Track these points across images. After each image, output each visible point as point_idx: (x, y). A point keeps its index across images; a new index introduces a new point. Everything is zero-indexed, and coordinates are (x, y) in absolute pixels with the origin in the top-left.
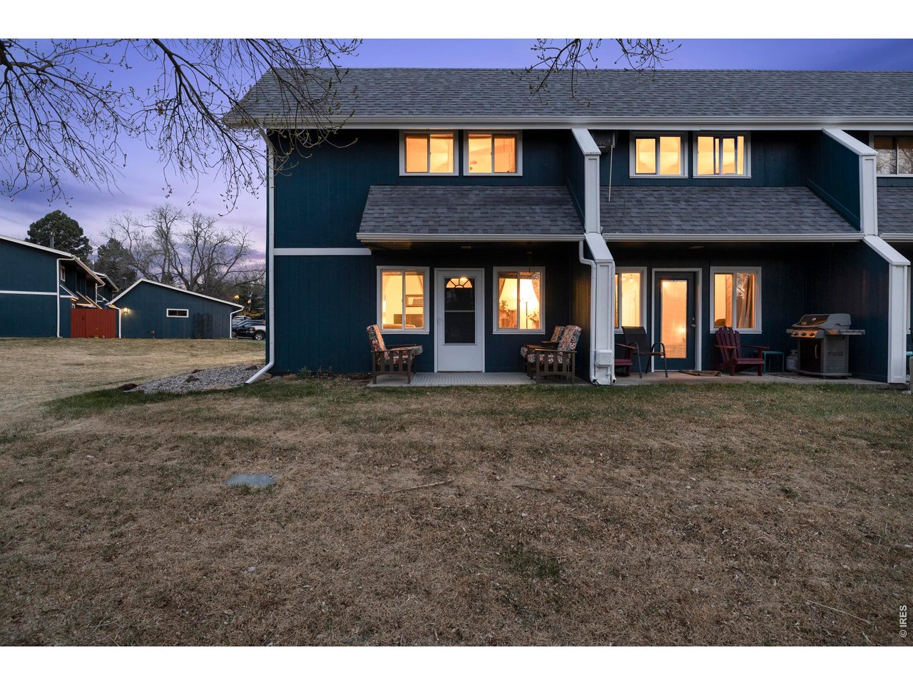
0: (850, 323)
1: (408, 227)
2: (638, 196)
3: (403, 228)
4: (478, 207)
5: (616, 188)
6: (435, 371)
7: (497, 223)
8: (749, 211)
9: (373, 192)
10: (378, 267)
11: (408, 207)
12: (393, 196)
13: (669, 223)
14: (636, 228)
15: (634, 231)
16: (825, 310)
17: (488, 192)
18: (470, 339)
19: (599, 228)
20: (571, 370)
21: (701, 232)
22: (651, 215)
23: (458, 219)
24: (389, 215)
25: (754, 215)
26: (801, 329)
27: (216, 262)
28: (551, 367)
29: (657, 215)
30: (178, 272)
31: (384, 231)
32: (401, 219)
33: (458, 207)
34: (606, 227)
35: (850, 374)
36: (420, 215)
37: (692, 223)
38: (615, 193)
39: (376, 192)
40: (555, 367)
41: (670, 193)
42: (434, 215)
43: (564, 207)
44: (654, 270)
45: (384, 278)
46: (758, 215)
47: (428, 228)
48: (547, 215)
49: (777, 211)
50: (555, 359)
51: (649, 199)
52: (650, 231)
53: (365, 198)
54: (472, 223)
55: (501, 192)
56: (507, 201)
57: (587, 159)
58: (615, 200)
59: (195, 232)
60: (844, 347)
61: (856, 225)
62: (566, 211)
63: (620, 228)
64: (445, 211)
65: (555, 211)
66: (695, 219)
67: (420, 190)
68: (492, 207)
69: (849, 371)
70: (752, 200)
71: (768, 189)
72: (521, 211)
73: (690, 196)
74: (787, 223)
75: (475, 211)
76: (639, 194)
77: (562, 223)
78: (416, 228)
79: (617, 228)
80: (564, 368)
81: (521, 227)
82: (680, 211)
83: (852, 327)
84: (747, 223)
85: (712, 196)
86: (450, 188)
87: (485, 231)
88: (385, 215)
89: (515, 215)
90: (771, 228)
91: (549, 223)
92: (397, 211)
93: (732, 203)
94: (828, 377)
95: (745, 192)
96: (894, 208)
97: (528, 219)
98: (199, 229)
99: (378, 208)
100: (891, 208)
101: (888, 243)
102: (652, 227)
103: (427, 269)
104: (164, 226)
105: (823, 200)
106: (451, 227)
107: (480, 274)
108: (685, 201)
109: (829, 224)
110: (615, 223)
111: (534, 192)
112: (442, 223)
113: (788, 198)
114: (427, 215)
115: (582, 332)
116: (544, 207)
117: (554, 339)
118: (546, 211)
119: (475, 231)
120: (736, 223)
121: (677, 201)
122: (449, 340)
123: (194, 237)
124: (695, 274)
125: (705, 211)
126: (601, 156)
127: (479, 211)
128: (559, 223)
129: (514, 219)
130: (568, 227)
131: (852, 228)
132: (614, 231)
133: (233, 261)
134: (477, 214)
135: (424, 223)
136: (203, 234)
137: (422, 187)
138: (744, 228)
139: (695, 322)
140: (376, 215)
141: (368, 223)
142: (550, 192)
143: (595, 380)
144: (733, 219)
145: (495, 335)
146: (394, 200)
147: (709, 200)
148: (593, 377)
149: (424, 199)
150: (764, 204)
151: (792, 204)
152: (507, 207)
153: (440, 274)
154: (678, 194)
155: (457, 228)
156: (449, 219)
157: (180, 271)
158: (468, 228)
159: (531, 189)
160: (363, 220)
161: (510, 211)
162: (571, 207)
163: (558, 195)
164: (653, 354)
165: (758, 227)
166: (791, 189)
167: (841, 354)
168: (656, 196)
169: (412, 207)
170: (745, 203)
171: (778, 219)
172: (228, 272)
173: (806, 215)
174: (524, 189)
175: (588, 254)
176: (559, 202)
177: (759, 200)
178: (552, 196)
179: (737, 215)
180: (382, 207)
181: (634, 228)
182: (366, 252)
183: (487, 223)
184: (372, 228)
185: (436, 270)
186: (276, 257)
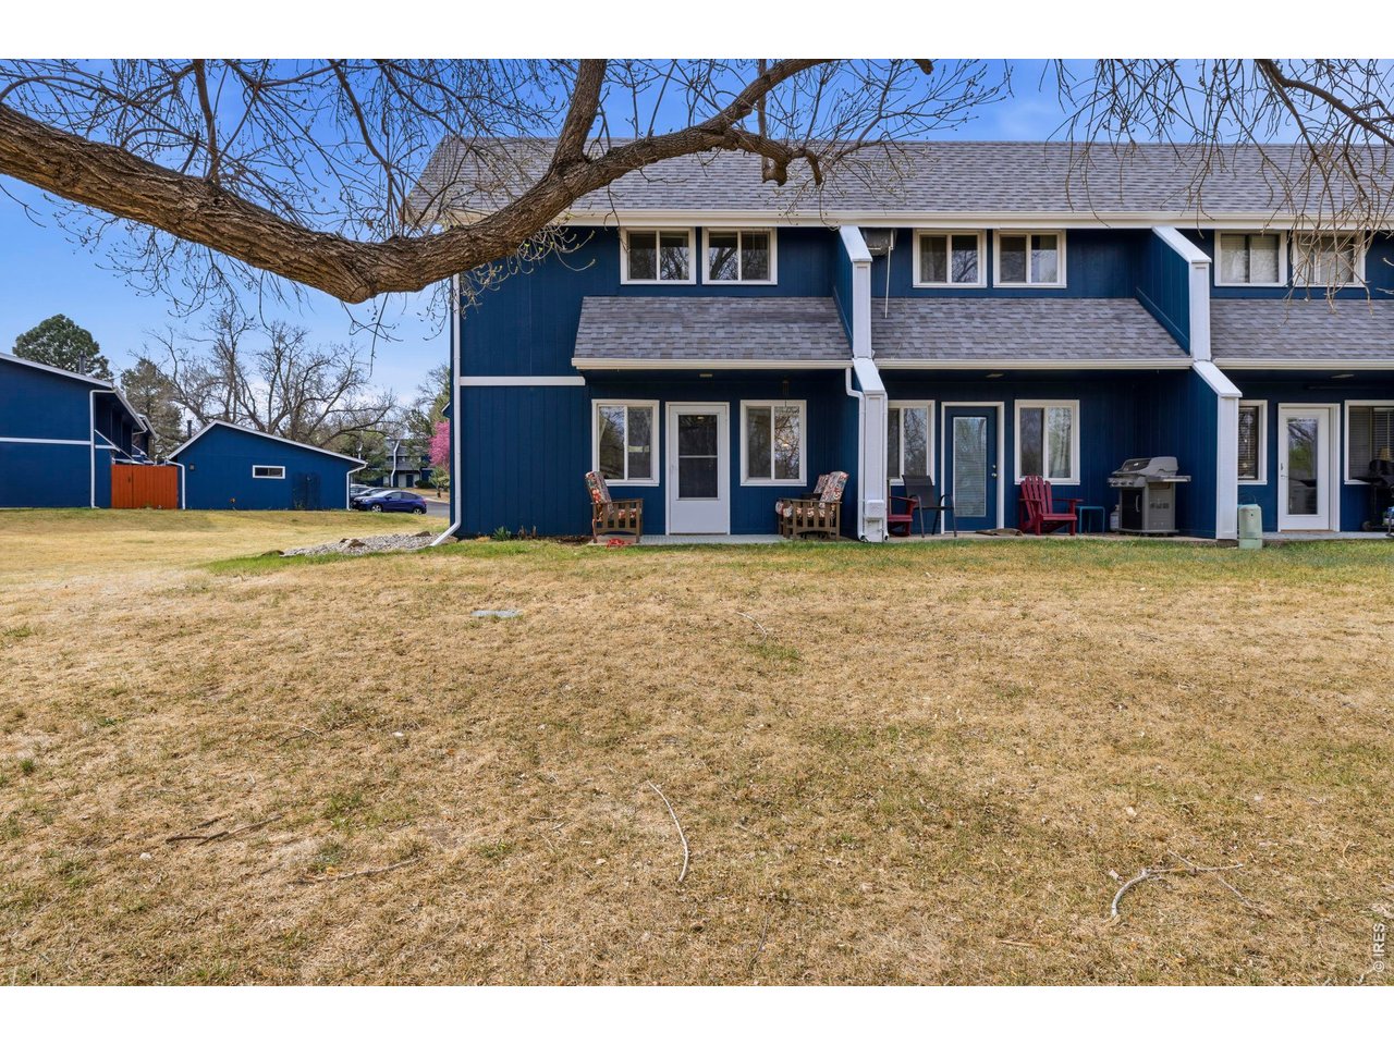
0: (1176, 468)
1: (636, 351)
2: (922, 310)
3: (628, 352)
4: (721, 325)
5: (895, 301)
6: (667, 532)
7: (744, 346)
8: (1059, 330)
9: (588, 306)
10: (593, 401)
11: (633, 325)
12: (614, 310)
13: (958, 346)
14: (917, 352)
15: (914, 356)
16: (1147, 453)
17: (733, 305)
18: (712, 492)
19: (870, 352)
20: (834, 526)
21: (997, 357)
22: (936, 335)
23: (696, 340)
24: (610, 336)
25: (1065, 335)
26: (1121, 476)
27: (308, 396)
28: (811, 522)
29: (944, 335)
30: (249, 411)
31: (605, 356)
32: (624, 340)
33: (696, 325)
34: (878, 351)
35: (1177, 531)
36: (649, 336)
37: (986, 346)
38: (894, 307)
39: (592, 306)
40: (816, 523)
41: (963, 306)
42: (667, 335)
43: (829, 325)
44: (944, 404)
46: (1068, 335)
47: (659, 352)
48: (807, 336)
49: (1095, 330)
50: (816, 512)
51: (936, 315)
52: (933, 355)
53: (579, 314)
54: (713, 346)
55: (750, 306)
56: (758, 318)
57: (854, 267)
58: (893, 315)
59: (276, 349)
60: (1169, 497)
61: (1186, 348)
62: (832, 330)
63: (898, 351)
64: (681, 330)
65: (818, 330)
66: (990, 341)
67: (647, 303)
68: (738, 325)
69: (1176, 528)
70: (1065, 316)
71: (1087, 301)
72: (775, 331)
73: (988, 311)
74: (1104, 346)
75: (719, 330)
76: (923, 307)
77: (825, 346)
78: (645, 352)
79: (893, 351)
80: (827, 523)
81: (774, 351)
82: (973, 330)
83: (1179, 473)
84: (1054, 346)
85: (1015, 310)
86: (685, 300)
87: (730, 356)
88: (605, 335)
89: (767, 335)
90: (1083, 351)
91: (810, 346)
92: (620, 330)
93: (1038, 320)
94: (1151, 535)
95: (1058, 304)
96: (1239, 326)
97: (783, 340)
98: (282, 345)
99: (595, 326)
100: (1236, 326)
101: (1222, 371)
102: (936, 351)
103: (657, 403)
104: (227, 338)
105: (1154, 317)
106: (687, 351)
108: (981, 318)
109: (1155, 346)
110: (891, 346)
111: (792, 304)
112: (676, 345)
113: (1111, 313)
114: (657, 336)
115: (849, 479)
116: (803, 325)
117: (818, 490)
118: (806, 330)
119: (718, 356)
120: (1041, 346)
121: (970, 317)
122: (685, 492)
123: (274, 357)
124: (996, 409)
125: (1005, 330)
126: (872, 264)
127: (722, 330)
128: (822, 345)
129: (765, 340)
130: (832, 351)
131: (1182, 351)
132: (888, 356)
133: (335, 395)
134: (721, 333)
135: (654, 346)
136: (287, 353)
137: (649, 299)
138: (1049, 351)
139: (996, 471)
140: (594, 336)
141: (584, 346)
142: (814, 306)
143: (863, 537)
144: (1037, 341)
145: (743, 487)
146: (615, 315)
147: (1011, 316)
148: (860, 534)
149: (653, 315)
150: (1078, 321)
151: (1115, 321)
152: (758, 325)
153: (673, 410)
154: (973, 308)
155: (695, 351)
156: (685, 341)
157: (252, 410)
158: (710, 351)
159: (788, 301)
160: (578, 341)
161: (762, 331)
162: (837, 325)
163: (822, 310)
164: (943, 508)
165: (1066, 351)
166: (1116, 302)
167: (1166, 506)
168: (945, 310)
169: (637, 325)
170: (1056, 320)
171: (1094, 341)
172: (327, 412)
173: (1130, 335)
174: (779, 301)
175: (856, 385)
176: (823, 319)
177: (1072, 316)
178: (813, 311)
179: (1042, 335)
180: (600, 325)
181: (913, 351)
182: (580, 381)
183: (732, 346)
184: (590, 352)
185: (667, 404)
186: (463, 388)
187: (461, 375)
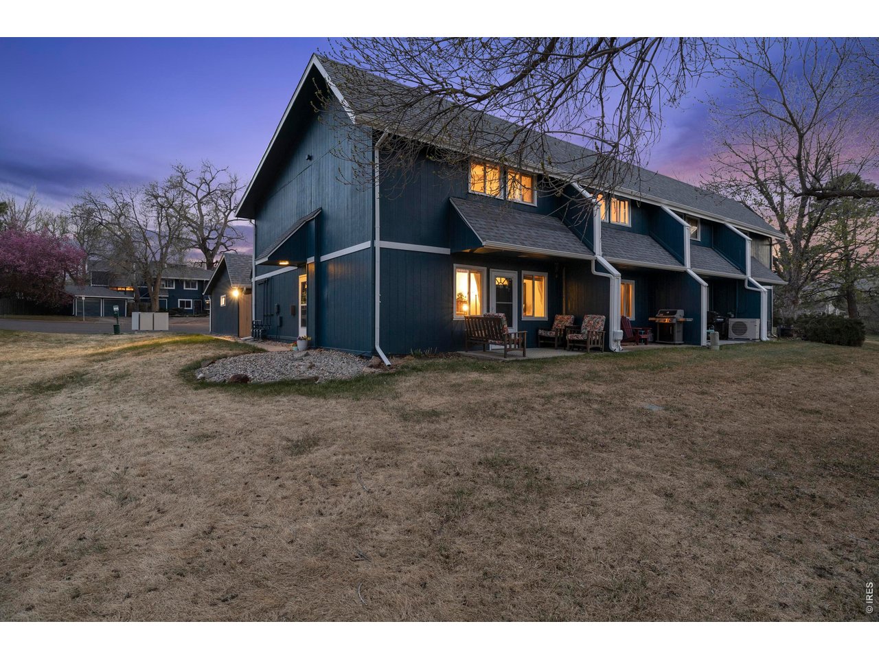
0: (685, 315)
1: (507, 239)
4: (528, 227)
7: (549, 242)
8: (642, 249)
10: (454, 265)
12: (472, 209)
16: (675, 308)
17: (523, 216)
19: (601, 253)
21: (636, 260)
23: (527, 236)
24: (486, 227)
31: (495, 240)
36: (504, 229)
39: (459, 204)
43: (570, 234)
45: (457, 273)
46: (647, 251)
47: (518, 241)
49: (651, 250)
55: (530, 217)
56: (539, 225)
57: (595, 207)
60: (681, 326)
61: (682, 263)
62: (573, 238)
64: (515, 228)
65: (569, 237)
67: (483, 206)
68: (536, 229)
69: (683, 341)
71: (642, 236)
73: (614, 235)
74: (660, 258)
78: (512, 240)
81: (563, 247)
82: (618, 244)
83: (685, 317)
85: (621, 236)
86: (499, 208)
87: (549, 248)
88: (484, 226)
89: (552, 237)
90: (657, 260)
91: (573, 245)
92: (488, 224)
93: (632, 242)
94: (676, 344)
95: (631, 236)
97: (560, 240)
99: (473, 219)
101: (697, 274)
103: (485, 269)
105: (661, 246)
106: (529, 242)
107: (514, 275)
109: (672, 260)
111: (546, 220)
112: (521, 238)
113: (648, 242)
114: (507, 230)
116: (560, 233)
119: (544, 247)
120: (644, 256)
125: (627, 246)
128: (577, 246)
129: (554, 240)
130: (583, 250)
131: (679, 263)
134: (533, 233)
135: (512, 237)
137: (483, 204)
138: (648, 259)
140: (478, 226)
141: (480, 232)
142: (554, 222)
143: (612, 349)
144: (640, 253)
145: (523, 321)
146: (477, 213)
148: (611, 347)
149: (494, 215)
150: (643, 245)
151: (652, 246)
152: (543, 230)
153: (493, 272)
154: (608, 233)
155: (533, 243)
156: (523, 235)
158: (538, 244)
159: (544, 217)
160: (473, 228)
162: (572, 235)
163: (559, 224)
165: (652, 259)
166: (645, 236)
167: (681, 331)
169: (493, 221)
170: (637, 243)
171: (655, 255)
173: (662, 254)
174: (541, 216)
176: (566, 231)
178: (557, 224)
180: (475, 218)
182: (447, 251)
183: (545, 241)
184: (486, 236)
185: (491, 270)
186: (381, 249)
187: (380, 240)
